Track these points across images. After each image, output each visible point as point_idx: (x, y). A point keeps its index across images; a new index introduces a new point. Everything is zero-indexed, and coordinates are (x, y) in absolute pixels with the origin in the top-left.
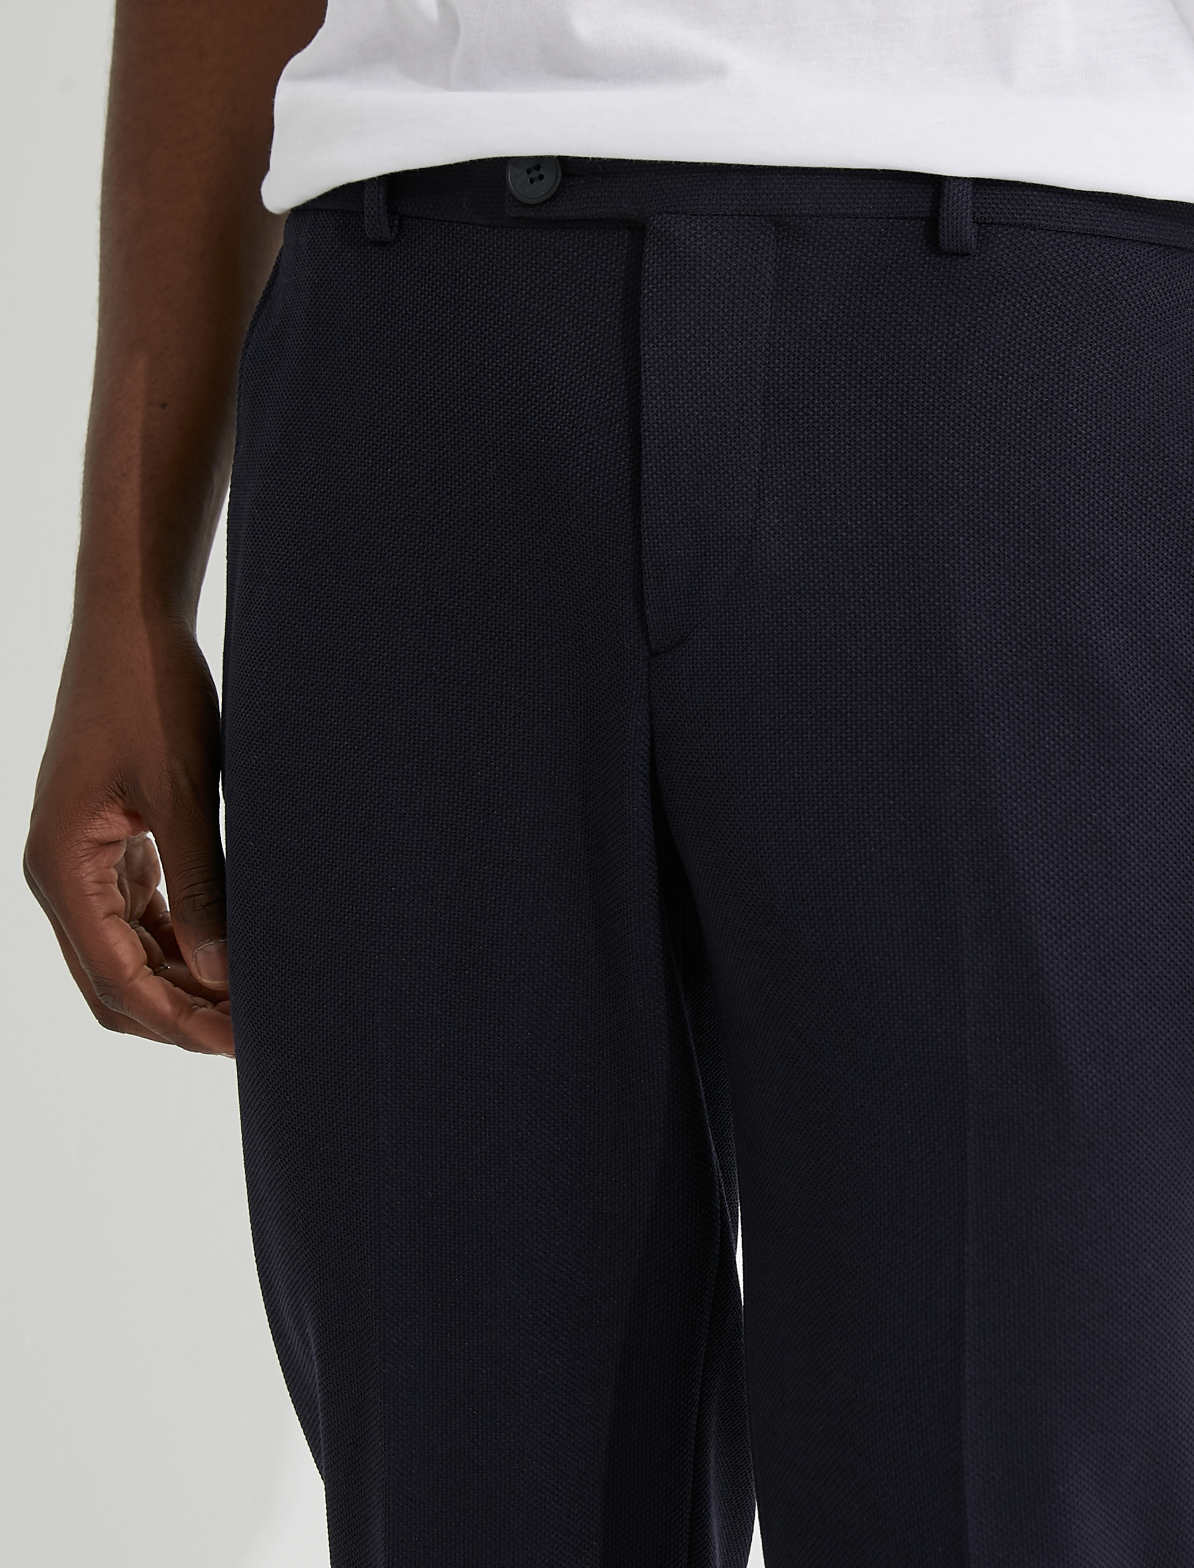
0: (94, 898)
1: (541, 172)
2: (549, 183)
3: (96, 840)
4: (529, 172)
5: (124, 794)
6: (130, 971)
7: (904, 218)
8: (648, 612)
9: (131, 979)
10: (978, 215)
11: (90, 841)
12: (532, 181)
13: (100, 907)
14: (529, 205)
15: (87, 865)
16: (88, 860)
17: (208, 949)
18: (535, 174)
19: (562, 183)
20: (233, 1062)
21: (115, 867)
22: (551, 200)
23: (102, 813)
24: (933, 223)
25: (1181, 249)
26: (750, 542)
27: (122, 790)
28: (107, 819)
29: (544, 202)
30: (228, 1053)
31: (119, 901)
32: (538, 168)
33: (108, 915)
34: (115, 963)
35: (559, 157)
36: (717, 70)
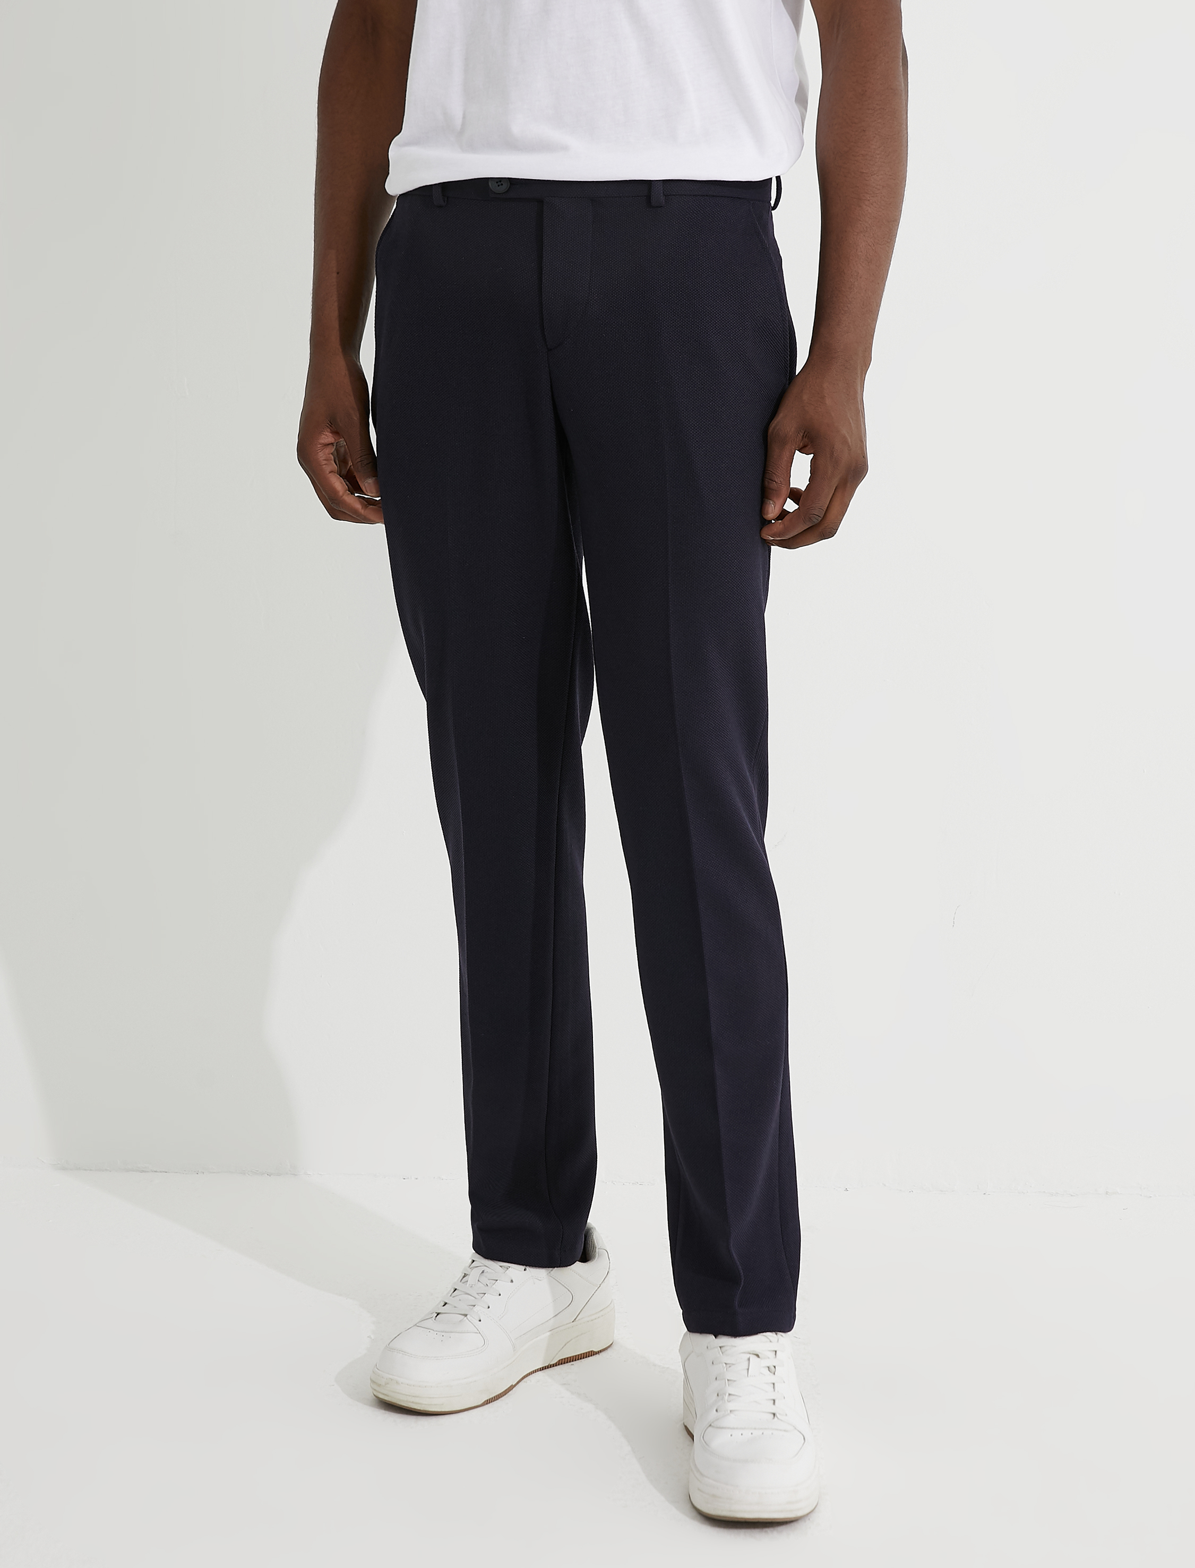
0: (324, 466)
1: (502, 183)
2: (505, 187)
3: (323, 444)
4: (497, 183)
5: (332, 424)
6: (341, 493)
7: (638, 196)
8: (546, 334)
9: (342, 497)
10: (665, 192)
11: (320, 444)
12: (499, 186)
13: (327, 469)
14: (499, 194)
15: (320, 453)
16: (320, 452)
17: (369, 482)
18: (499, 183)
19: (510, 187)
20: (384, 525)
21: (332, 454)
22: (507, 191)
23: (324, 433)
24: (649, 198)
25: (739, 198)
26: (586, 305)
27: (330, 422)
28: (326, 435)
29: (504, 193)
30: (381, 522)
31: (335, 467)
32: (500, 181)
33: (330, 472)
34: (335, 491)
35: (508, 178)
36: (565, 148)
